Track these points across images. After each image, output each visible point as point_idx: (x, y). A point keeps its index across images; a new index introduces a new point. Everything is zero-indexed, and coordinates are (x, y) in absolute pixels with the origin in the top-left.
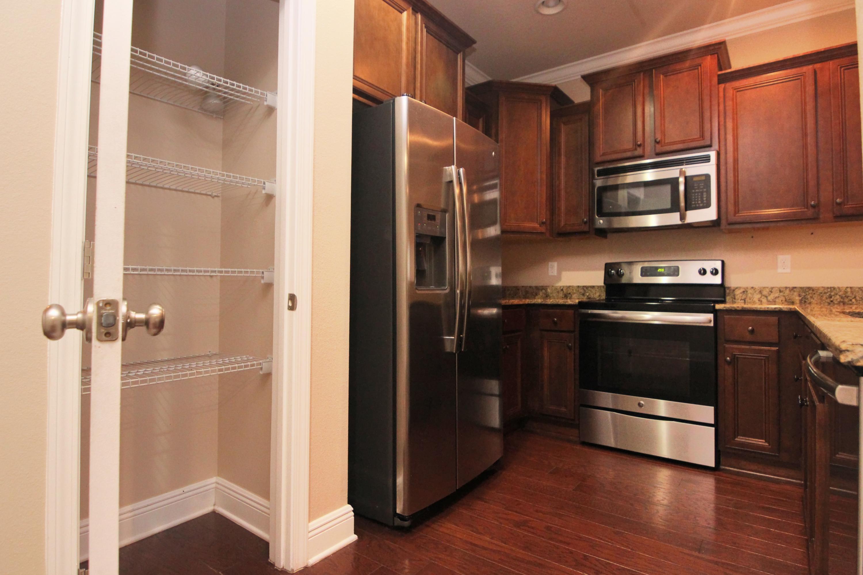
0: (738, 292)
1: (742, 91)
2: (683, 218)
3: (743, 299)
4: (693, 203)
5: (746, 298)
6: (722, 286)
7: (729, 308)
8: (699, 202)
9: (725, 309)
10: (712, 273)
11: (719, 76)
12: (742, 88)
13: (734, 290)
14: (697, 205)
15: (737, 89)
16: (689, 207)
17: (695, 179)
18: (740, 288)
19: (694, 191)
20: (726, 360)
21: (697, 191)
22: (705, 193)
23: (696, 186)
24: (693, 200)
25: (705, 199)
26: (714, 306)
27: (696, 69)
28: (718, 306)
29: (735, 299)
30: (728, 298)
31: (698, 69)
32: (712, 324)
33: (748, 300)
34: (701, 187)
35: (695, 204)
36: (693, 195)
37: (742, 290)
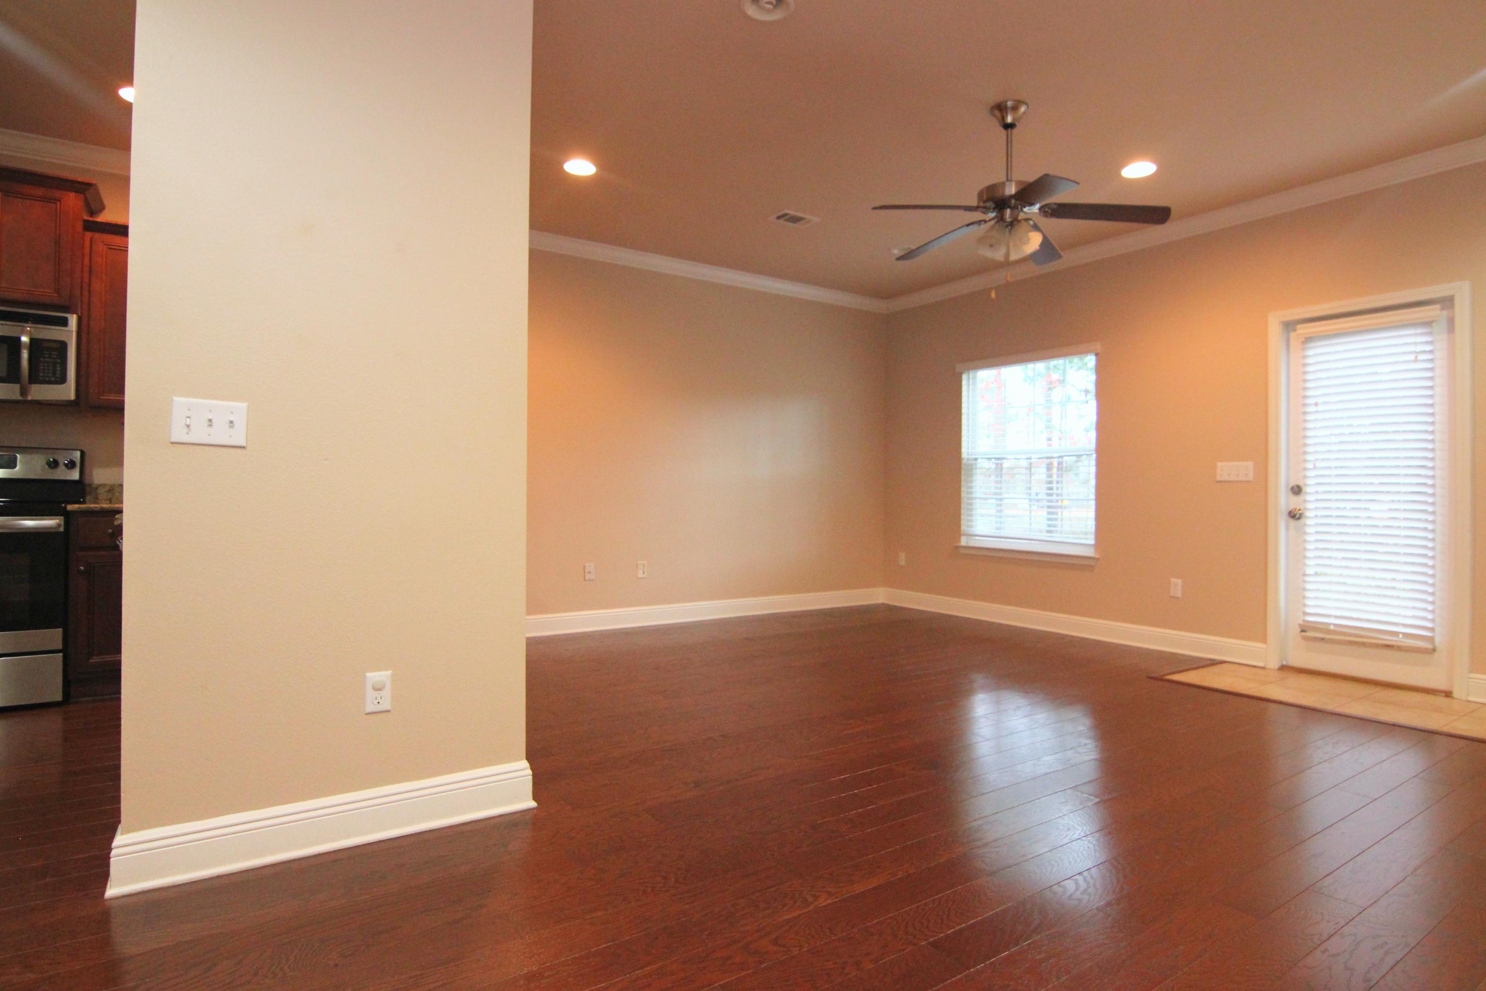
0: (101, 491)
1: (114, 249)
2: (24, 392)
3: (108, 498)
4: (41, 374)
5: (112, 498)
6: (80, 483)
7: (84, 509)
8: (50, 375)
9: (79, 510)
10: (66, 465)
11: (85, 221)
12: (113, 246)
13: (97, 488)
14: (47, 379)
15: (109, 245)
16: (34, 378)
17: (45, 345)
18: (105, 485)
19: (42, 359)
20: (79, 571)
21: (47, 360)
22: (58, 365)
23: (46, 354)
24: (42, 371)
25: (58, 372)
26: (65, 507)
27: (54, 203)
28: (70, 507)
29: (98, 499)
30: (88, 498)
31: (56, 204)
32: (62, 529)
33: (114, 500)
34: (53, 356)
35: (43, 376)
36: (41, 364)
37: (107, 488)
